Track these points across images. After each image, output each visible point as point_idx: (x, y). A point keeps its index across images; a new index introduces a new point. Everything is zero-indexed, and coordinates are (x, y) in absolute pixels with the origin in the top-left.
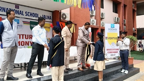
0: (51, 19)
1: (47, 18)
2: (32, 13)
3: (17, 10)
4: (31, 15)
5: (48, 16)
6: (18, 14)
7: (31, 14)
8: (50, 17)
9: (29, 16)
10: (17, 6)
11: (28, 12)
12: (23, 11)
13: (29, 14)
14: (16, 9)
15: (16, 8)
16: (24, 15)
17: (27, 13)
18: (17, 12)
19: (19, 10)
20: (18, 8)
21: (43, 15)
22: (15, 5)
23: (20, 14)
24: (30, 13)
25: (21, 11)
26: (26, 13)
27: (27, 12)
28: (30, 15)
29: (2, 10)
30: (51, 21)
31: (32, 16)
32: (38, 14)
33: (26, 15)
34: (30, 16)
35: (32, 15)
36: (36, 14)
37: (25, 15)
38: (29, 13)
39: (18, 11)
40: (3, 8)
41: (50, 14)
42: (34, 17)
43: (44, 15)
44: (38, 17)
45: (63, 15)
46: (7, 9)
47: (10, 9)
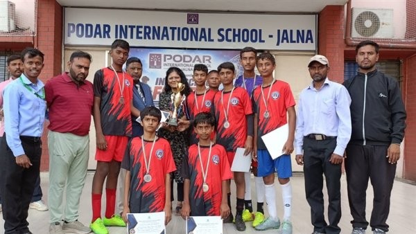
0: (311, 39)
1: (295, 38)
2: (239, 30)
3: (192, 29)
4: (237, 38)
5: (298, 31)
6: (196, 40)
7: (237, 33)
8: (309, 32)
9: (230, 41)
10: (193, 16)
11: (228, 30)
12: (210, 30)
13: (231, 34)
14: (189, 26)
15: (189, 21)
16: (213, 40)
17: (223, 33)
18: (194, 35)
19: (200, 26)
20: (196, 22)
21: (279, 31)
22: (185, 14)
23: (203, 39)
24: (234, 30)
25: (203, 30)
26: (221, 32)
27: (223, 30)
28: (234, 35)
29: (151, 35)
30: (311, 46)
31: (239, 41)
32: (260, 31)
33: (219, 40)
34: (234, 41)
35: (239, 35)
36: (254, 33)
37: (216, 40)
38: (230, 30)
39: (197, 29)
40: (154, 27)
41: (309, 24)
42: (247, 41)
43: (285, 31)
44: (261, 41)
45: (361, 19)
46: (165, 28)
47: (173, 29)
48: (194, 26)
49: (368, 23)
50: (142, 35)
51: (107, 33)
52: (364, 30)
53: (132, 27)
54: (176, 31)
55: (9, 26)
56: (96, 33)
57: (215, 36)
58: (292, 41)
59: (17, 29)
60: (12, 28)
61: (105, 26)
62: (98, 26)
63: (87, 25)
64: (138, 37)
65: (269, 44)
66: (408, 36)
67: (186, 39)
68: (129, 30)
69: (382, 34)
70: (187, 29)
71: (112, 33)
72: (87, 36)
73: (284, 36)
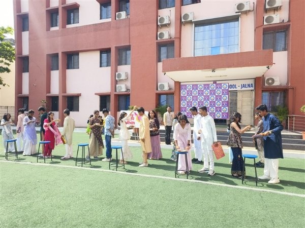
0: (252, 86)
1: (247, 86)
5: (248, 84)
8: (252, 84)
10: (215, 82)
21: (241, 85)
22: (213, 82)
30: (253, 88)
32: (236, 85)
36: (233, 86)
41: (252, 82)
44: (236, 88)
45: (268, 80)
49: (270, 81)
52: (269, 84)
55: (168, 88)
59: (170, 89)
65: (239, 89)
66: (288, 83)
69: (276, 83)
73: (244, 86)
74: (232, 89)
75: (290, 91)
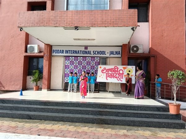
0: (120, 54)
1: (115, 54)
2: (99, 51)
5: (116, 51)
8: (119, 52)
9: (96, 54)
10: (86, 47)
11: (96, 51)
12: (91, 51)
13: (96, 52)
14: (85, 50)
15: (85, 49)
17: (94, 52)
18: (86, 53)
20: (87, 49)
21: (110, 51)
22: (84, 47)
23: (89, 54)
25: (89, 51)
27: (94, 51)
28: (98, 53)
29: (75, 53)
30: (120, 56)
32: (105, 51)
35: (99, 53)
36: (103, 52)
37: (92, 54)
40: (75, 51)
41: (119, 49)
42: (101, 54)
43: (112, 52)
44: (105, 54)
45: (133, 47)
46: (78, 51)
47: (81, 51)
48: (86, 50)
49: (135, 49)
50: (72, 53)
51: (63, 52)
52: (134, 51)
53: (70, 51)
54: (81, 52)
55: (38, 51)
56: (60, 52)
57: (92, 53)
58: (114, 54)
60: (39, 52)
61: (62, 50)
62: (61, 50)
63: (58, 50)
64: (71, 53)
65: (108, 55)
67: (84, 54)
68: (69, 51)
69: (140, 51)
70: (84, 51)
71: (64, 52)
72: (58, 53)
73: (112, 53)
74: (102, 56)
75: (152, 60)
